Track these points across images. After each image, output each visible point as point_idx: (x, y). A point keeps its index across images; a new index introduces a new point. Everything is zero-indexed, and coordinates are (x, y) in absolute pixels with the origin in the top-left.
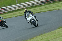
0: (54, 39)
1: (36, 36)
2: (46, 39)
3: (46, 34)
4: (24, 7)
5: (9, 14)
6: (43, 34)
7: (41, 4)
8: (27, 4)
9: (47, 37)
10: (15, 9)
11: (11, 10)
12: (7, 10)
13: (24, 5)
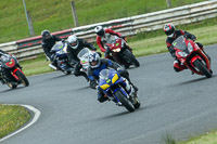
4: (194, 20)
5: (139, 42)
11: (149, 29)
12: (133, 30)
13: (192, 11)
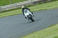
0: (46, 36)
1: (29, 34)
2: (38, 36)
3: (37, 32)
4: (17, 7)
5: (3, 13)
6: (35, 32)
7: (33, 4)
8: (20, 4)
9: (39, 35)
10: (9, 9)
13: (17, 5)
